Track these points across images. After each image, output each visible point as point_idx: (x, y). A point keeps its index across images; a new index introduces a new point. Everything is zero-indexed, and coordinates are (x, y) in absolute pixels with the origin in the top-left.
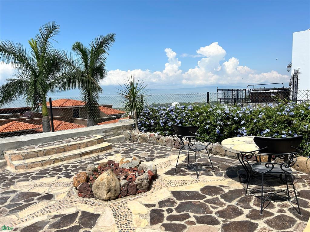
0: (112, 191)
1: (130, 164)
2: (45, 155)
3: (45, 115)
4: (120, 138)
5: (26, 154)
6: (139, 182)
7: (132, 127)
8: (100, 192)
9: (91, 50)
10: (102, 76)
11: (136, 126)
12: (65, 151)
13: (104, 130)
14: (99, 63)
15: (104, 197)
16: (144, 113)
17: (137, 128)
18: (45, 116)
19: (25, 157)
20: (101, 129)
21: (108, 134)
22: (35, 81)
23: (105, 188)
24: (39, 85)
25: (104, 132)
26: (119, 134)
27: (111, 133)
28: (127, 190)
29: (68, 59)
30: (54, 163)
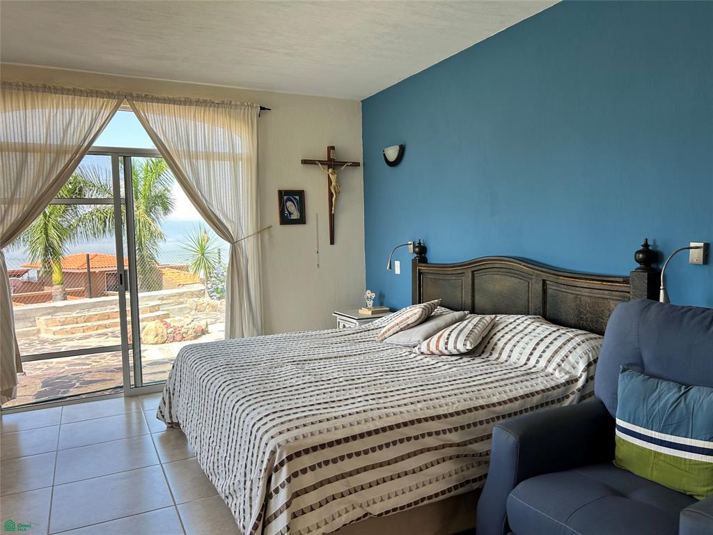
0: (159, 336)
1: (182, 322)
2: (85, 322)
3: (58, 282)
4: (182, 308)
5: (64, 319)
6: (185, 330)
7: (200, 294)
8: (148, 337)
9: (144, 165)
10: (166, 210)
11: (206, 291)
12: (109, 318)
13: (160, 297)
14: (161, 188)
15: (152, 342)
16: (215, 273)
17: (207, 294)
18: (58, 284)
19: (63, 324)
20: (156, 296)
21: (165, 302)
22: (45, 223)
23: (153, 333)
24: (53, 231)
25: (159, 299)
26: (182, 303)
27: (169, 301)
28: (174, 337)
29: (101, 180)
30: (97, 329)
